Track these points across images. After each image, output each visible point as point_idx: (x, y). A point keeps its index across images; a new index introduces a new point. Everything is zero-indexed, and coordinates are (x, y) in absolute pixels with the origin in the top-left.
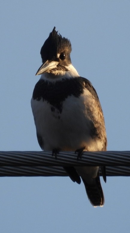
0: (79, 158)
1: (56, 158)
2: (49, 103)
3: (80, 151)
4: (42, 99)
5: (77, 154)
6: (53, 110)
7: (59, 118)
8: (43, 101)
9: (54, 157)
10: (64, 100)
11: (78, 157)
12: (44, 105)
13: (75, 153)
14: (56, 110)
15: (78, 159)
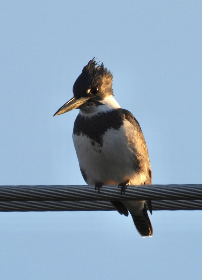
0: (123, 192)
1: (99, 192)
2: (89, 137)
3: (123, 185)
4: (81, 134)
5: (120, 187)
6: (93, 144)
7: (100, 151)
8: (83, 135)
9: (97, 191)
10: (104, 134)
11: (121, 191)
12: (85, 139)
13: (119, 187)
14: (96, 144)
15: (121, 193)
